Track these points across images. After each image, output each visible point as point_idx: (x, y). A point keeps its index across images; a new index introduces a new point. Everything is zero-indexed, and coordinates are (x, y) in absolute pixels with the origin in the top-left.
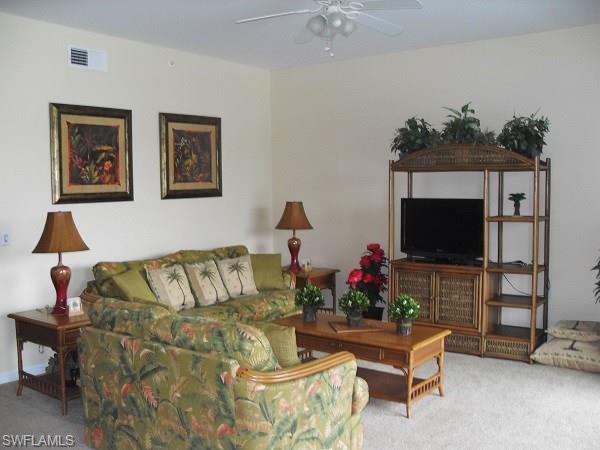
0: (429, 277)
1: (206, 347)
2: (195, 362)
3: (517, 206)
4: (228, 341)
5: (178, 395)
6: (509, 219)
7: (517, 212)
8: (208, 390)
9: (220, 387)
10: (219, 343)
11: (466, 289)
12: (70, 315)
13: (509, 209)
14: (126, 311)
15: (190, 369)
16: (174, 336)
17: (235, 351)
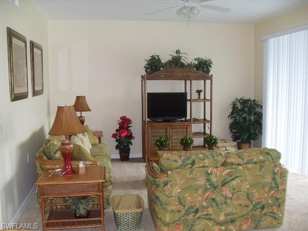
0: (166, 129)
1: (263, 160)
2: (261, 168)
3: (199, 95)
4: (273, 156)
5: (248, 186)
6: (195, 100)
7: (199, 98)
8: (267, 179)
9: (274, 175)
10: (270, 157)
11: (183, 132)
12: (80, 174)
13: (195, 96)
14: (201, 155)
15: (257, 172)
16: (243, 160)
17: (277, 158)
